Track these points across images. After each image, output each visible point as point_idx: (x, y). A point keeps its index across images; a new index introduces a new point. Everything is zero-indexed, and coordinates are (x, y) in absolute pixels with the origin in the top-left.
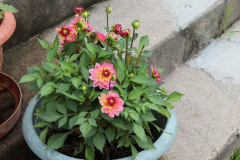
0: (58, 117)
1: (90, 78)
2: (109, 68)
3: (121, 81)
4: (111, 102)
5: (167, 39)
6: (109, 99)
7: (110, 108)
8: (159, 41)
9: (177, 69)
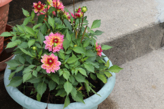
0: (17, 65)
1: (44, 42)
2: (59, 37)
3: (66, 49)
4: (50, 62)
5: (146, 27)
6: (49, 60)
7: (48, 66)
8: (139, 27)
9: (154, 51)
